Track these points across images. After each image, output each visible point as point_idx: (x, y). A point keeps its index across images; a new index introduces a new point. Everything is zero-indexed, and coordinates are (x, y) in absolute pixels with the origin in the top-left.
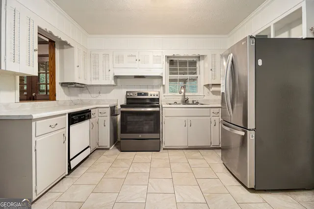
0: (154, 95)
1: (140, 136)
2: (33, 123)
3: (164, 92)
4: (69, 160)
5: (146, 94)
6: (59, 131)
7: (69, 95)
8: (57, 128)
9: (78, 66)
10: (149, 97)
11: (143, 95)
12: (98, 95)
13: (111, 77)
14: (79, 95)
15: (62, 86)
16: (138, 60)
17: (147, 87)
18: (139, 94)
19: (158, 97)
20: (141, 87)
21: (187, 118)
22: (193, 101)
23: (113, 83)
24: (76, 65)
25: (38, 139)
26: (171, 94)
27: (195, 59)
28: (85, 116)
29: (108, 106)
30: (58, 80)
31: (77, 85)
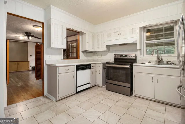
0: (131, 57)
1: (117, 83)
2: (57, 68)
3: (141, 54)
4: (76, 87)
5: (126, 56)
6: (71, 73)
7: (87, 56)
8: (69, 71)
9: (88, 42)
10: (128, 58)
11: (124, 57)
12: (101, 56)
13: (105, 47)
14: (93, 57)
15: (83, 52)
16: (119, 34)
17: (128, 51)
18: (122, 56)
19: (134, 58)
20: (124, 51)
21: (154, 75)
22: (168, 62)
23: (106, 49)
24: (87, 42)
25: (60, 75)
26: (147, 56)
27: (172, 25)
28: (86, 67)
29: (101, 62)
30: (81, 50)
31: (88, 52)
